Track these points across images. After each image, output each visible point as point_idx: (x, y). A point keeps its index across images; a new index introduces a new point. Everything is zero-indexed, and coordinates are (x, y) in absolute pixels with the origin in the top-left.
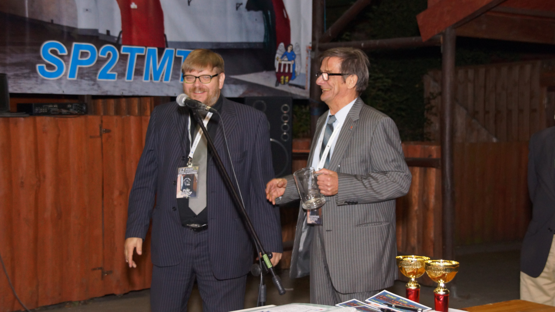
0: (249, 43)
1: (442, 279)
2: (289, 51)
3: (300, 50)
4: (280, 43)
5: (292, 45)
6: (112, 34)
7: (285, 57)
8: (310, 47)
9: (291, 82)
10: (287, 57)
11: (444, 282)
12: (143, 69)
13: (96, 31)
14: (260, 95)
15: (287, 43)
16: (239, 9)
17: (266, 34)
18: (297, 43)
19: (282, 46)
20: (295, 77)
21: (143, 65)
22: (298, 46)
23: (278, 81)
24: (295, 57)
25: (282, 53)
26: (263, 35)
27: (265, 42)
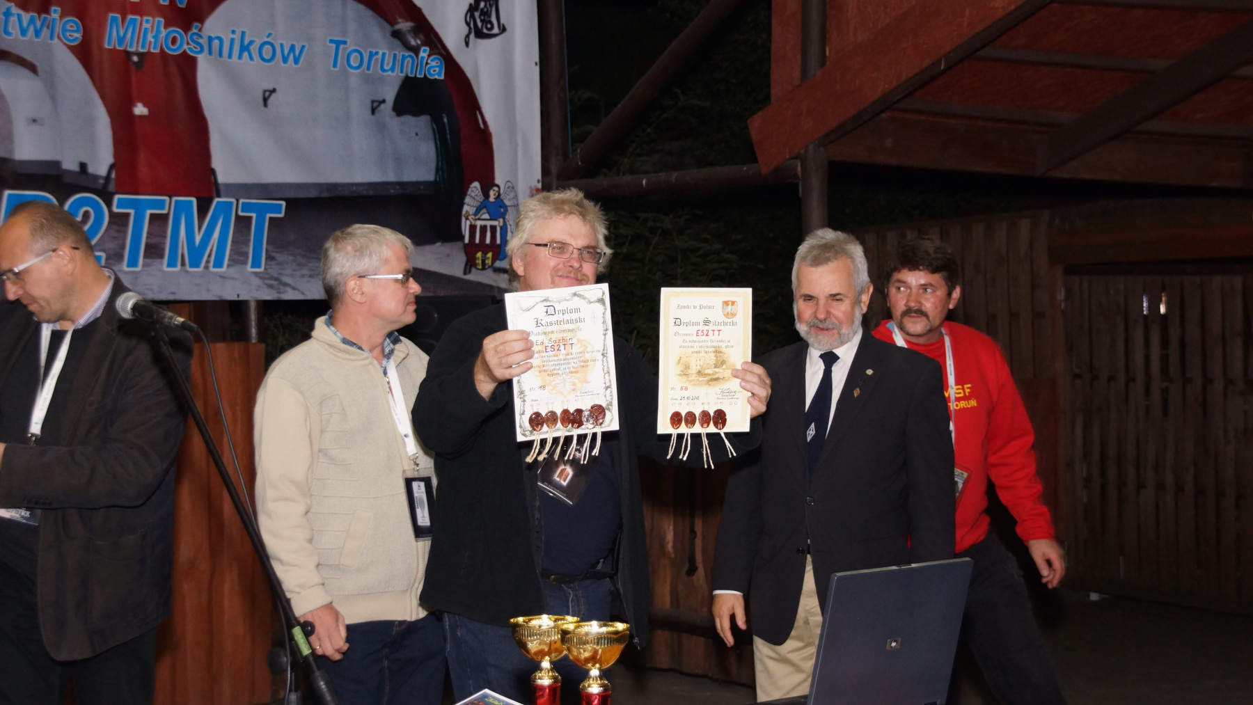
0: (402, 184)
2: (492, 199)
3: (516, 196)
4: (471, 181)
5: (498, 186)
6: (91, 170)
7: (484, 210)
10: (488, 213)
12: (164, 243)
13: (56, 164)
16: (376, 111)
17: (440, 164)
18: (508, 182)
19: (476, 187)
20: (507, 254)
21: (165, 237)
22: (513, 188)
23: (470, 264)
24: (506, 210)
25: (477, 204)
26: (433, 165)
27: (438, 179)
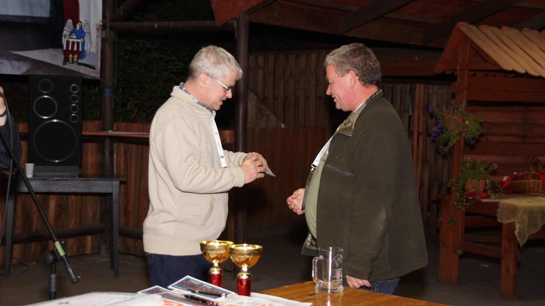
0: (33, 18)
1: (245, 263)
2: (78, 28)
3: (89, 28)
4: (68, 19)
5: (81, 22)
7: (74, 34)
8: (100, 26)
9: (80, 61)
10: (76, 35)
11: (247, 266)
14: (46, 74)
15: (76, 20)
17: (52, 9)
18: (86, 20)
19: (70, 22)
20: (85, 56)
22: (88, 24)
23: (66, 60)
24: (85, 35)
25: (70, 30)
26: (48, 9)
27: (51, 17)
